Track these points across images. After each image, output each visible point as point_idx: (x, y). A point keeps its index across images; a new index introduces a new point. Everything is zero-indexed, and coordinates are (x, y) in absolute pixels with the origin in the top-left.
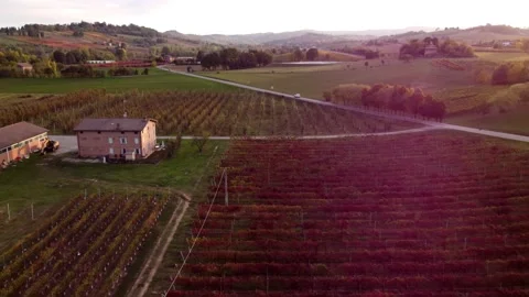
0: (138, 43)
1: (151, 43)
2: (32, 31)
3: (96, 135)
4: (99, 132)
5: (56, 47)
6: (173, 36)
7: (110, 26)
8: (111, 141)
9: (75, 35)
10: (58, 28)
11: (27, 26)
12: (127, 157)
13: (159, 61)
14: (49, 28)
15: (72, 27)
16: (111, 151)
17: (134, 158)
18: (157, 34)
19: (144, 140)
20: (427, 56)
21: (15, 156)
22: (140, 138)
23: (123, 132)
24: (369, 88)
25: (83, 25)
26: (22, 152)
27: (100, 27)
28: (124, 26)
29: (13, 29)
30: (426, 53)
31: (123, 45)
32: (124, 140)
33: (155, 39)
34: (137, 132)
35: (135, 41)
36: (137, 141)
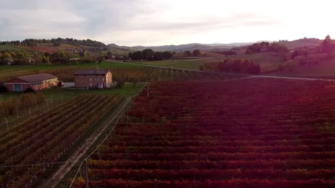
0: (93, 50)
1: (100, 50)
2: (29, 43)
3: (83, 77)
4: (85, 75)
5: (44, 51)
6: (113, 46)
7: (75, 40)
8: (91, 80)
9: (55, 45)
10: (44, 41)
11: (26, 40)
12: (99, 87)
13: (107, 58)
14: (39, 41)
15: (53, 41)
16: (91, 85)
17: (102, 87)
18: (104, 45)
19: (107, 79)
20: (262, 52)
21: (44, 87)
22: (105, 78)
23: (97, 75)
24: (222, 61)
25: (59, 39)
26: (47, 86)
27: (69, 41)
28: (84, 41)
29: (18, 42)
30: (261, 50)
31: (83, 51)
32: (97, 79)
33: (102, 48)
34: (104, 75)
35: (90, 49)
36: (103, 80)
